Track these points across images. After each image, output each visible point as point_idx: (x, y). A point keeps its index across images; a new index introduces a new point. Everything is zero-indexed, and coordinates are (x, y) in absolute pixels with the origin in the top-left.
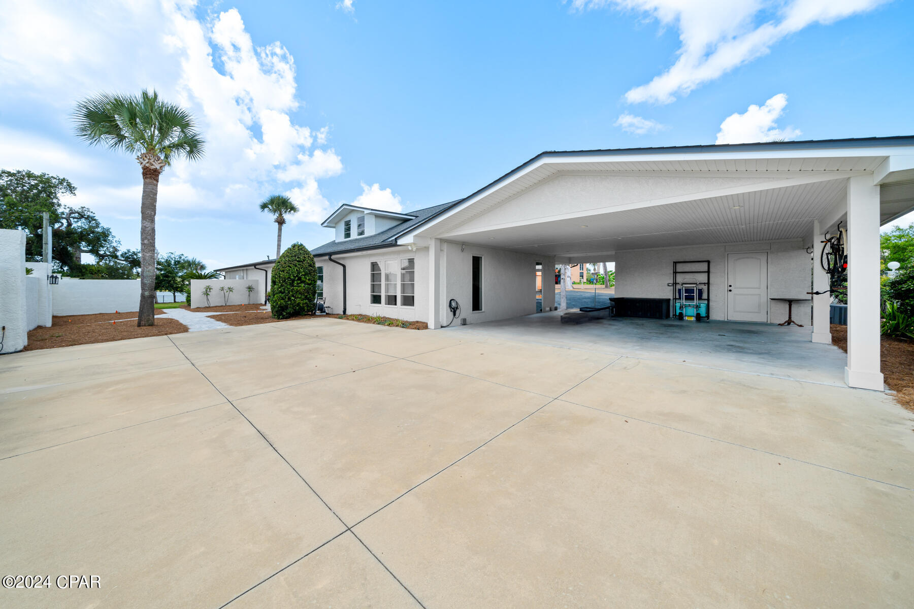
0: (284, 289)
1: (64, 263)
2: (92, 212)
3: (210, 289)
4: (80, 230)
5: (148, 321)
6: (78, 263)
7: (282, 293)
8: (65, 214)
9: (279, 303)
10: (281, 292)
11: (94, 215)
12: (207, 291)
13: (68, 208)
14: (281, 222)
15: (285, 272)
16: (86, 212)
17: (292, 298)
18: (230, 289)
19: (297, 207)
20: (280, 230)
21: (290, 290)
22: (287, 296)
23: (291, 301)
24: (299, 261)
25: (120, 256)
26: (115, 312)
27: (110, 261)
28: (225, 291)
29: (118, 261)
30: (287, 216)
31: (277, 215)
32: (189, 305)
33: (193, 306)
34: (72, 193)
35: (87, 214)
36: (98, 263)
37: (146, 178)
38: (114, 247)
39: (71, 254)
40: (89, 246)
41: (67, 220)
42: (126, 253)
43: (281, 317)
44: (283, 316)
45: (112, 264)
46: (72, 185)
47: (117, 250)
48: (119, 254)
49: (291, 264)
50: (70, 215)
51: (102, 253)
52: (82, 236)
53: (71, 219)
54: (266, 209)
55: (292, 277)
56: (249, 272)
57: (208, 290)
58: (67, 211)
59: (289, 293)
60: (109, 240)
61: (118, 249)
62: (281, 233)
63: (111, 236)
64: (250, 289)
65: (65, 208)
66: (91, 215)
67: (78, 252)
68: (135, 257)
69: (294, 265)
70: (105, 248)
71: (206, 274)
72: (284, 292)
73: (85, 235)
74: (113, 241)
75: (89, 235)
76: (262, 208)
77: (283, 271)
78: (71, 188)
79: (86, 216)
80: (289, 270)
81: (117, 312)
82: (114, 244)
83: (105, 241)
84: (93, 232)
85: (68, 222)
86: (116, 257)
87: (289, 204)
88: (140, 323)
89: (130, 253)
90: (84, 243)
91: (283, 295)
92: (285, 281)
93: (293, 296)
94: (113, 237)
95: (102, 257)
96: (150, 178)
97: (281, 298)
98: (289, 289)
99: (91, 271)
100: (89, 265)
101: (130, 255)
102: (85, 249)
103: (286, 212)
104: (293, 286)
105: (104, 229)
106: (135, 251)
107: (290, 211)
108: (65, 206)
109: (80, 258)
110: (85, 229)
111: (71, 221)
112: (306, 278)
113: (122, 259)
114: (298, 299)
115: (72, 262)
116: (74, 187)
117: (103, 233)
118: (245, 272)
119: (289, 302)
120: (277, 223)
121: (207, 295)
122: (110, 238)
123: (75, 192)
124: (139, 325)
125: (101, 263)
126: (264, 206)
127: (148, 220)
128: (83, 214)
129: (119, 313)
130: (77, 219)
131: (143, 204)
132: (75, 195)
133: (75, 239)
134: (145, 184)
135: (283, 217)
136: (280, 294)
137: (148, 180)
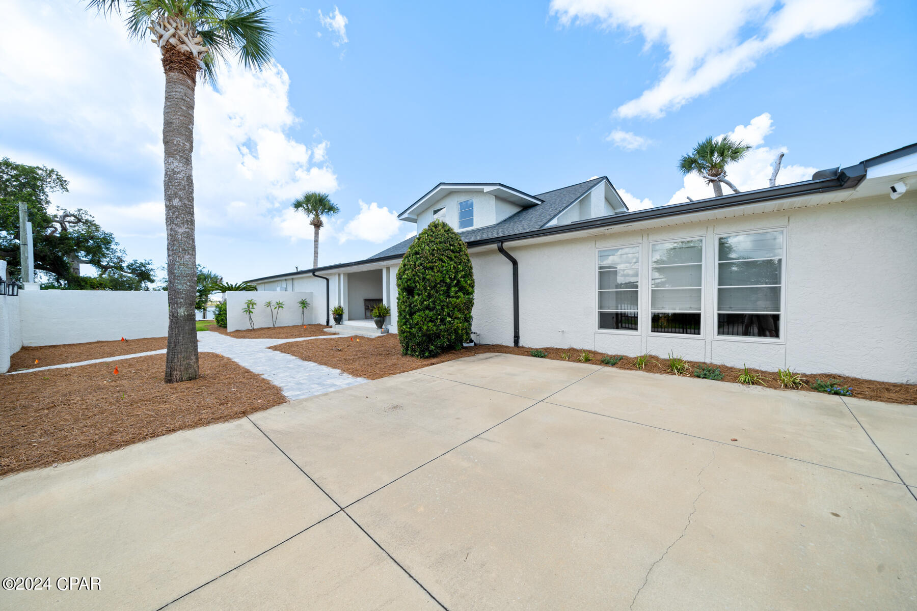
0: (434, 302)
1: (60, 275)
2: (90, 216)
3: (253, 305)
4: (76, 235)
5: (187, 369)
6: (75, 275)
7: (431, 310)
8: (59, 217)
9: (425, 328)
10: (428, 308)
11: (93, 219)
12: (249, 308)
13: (62, 209)
14: (317, 225)
15: (435, 270)
16: (83, 215)
17: (449, 319)
18: (280, 305)
19: (337, 206)
20: (317, 234)
21: (445, 304)
22: (439, 315)
23: (445, 324)
24: (453, 251)
25: (125, 268)
26: (121, 339)
27: (114, 273)
28: (273, 308)
29: (124, 274)
30: (324, 218)
31: (312, 216)
32: (225, 326)
33: (231, 328)
34: (64, 188)
35: (85, 217)
36: (101, 275)
37: (171, 69)
38: (118, 258)
39: (67, 264)
40: (89, 255)
41: (61, 224)
42: (132, 265)
43: (427, 354)
44: (430, 352)
45: (116, 276)
46: (63, 179)
47: (122, 261)
48: (124, 265)
49: (443, 255)
50: (64, 219)
51: (104, 264)
52: (80, 242)
53: (66, 223)
54: (300, 209)
55: (448, 281)
56: (296, 282)
57: (251, 306)
58: (61, 213)
59: (442, 309)
60: (112, 249)
61: (124, 259)
62: (318, 238)
63: (114, 243)
64: (304, 304)
65: (58, 210)
66: (90, 219)
67: (76, 262)
68: (143, 269)
69: (448, 257)
70: (108, 259)
71: (238, 285)
72: (434, 308)
73: (82, 242)
74: (117, 250)
75: (88, 242)
76: (295, 207)
77: (432, 268)
78: (62, 183)
79: (84, 221)
80: (443, 267)
81: (123, 338)
82: (119, 254)
83: (108, 249)
84: (92, 238)
85: (62, 226)
86: (122, 269)
87: (327, 203)
88: (171, 375)
89: (137, 265)
90: (83, 252)
91: (432, 313)
92: (435, 286)
93: (449, 315)
94: (117, 244)
95: (105, 268)
96: (180, 70)
97: (428, 319)
98: (443, 301)
99: (92, 284)
100: (90, 277)
101: (137, 267)
102: (84, 259)
103: (322, 213)
104: (449, 296)
105: (105, 233)
106: (143, 262)
107: (328, 212)
108: (58, 207)
109: (78, 269)
110: (82, 234)
111: (65, 225)
112: (466, 282)
113: (129, 271)
114: (456, 321)
115: (68, 273)
116: (65, 181)
117: (104, 238)
118: (290, 283)
119: (442, 327)
120: (313, 227)
121: (250, 312)
122: (113, 246)
123: (67, 187)
124: (169, 379)
125: (104, 276)
126: (298, 205)
127: (178, 157)
128: (80, 217)
129: (127, 341)
130: (73, 223)
131: (167, 124)
132: (68, 191)
133: (70, 246)
134: (168, 82)
135: (320, 218)
136: (427, 312)
137: (175, 75)
